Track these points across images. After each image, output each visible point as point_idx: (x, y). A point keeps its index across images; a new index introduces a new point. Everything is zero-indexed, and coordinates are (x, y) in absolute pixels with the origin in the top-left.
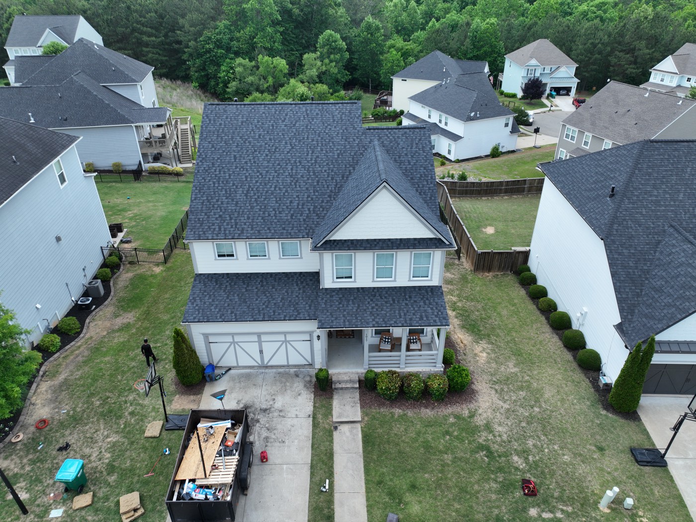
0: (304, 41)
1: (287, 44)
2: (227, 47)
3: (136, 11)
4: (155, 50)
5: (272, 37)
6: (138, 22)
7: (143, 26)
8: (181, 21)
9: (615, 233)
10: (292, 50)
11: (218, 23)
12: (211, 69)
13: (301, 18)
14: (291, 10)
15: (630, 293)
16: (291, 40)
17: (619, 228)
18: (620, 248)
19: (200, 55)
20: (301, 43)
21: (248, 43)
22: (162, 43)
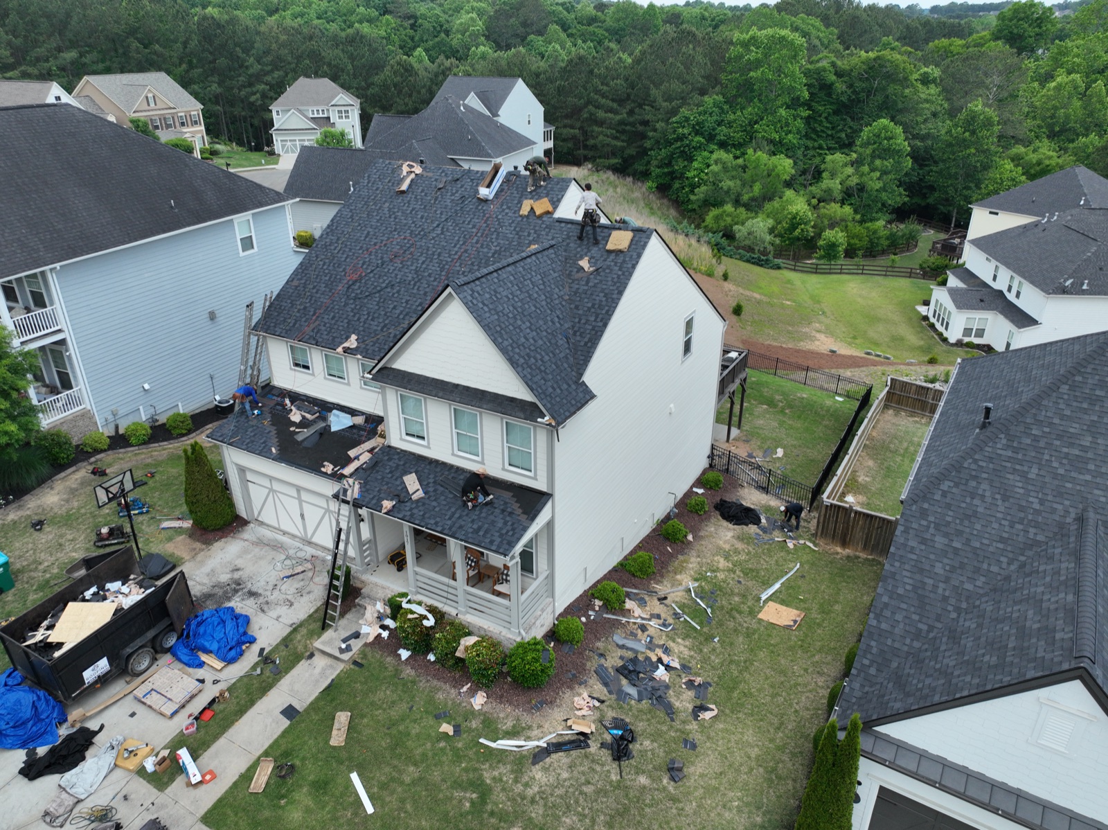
0: (843, 135)
1: (814, 136)
2: (710, 134)
3: (599, 76)
4: (609, 132)
5: (787, 124)
6: (597, 91)
7: (603, 97)
8: (654, 92)
9: (937, 497)
10: (820, 148)
11: (706, 98)
12: (679, 165)
13: (846, 97)
14: (832, 84)
15: (901, 626)
16: (823, 131)
17: (954, 490)
18: (932, 530)
19: (669, 143)
20: (839, 138)
21: (745, 131)
22: (622, 123)
